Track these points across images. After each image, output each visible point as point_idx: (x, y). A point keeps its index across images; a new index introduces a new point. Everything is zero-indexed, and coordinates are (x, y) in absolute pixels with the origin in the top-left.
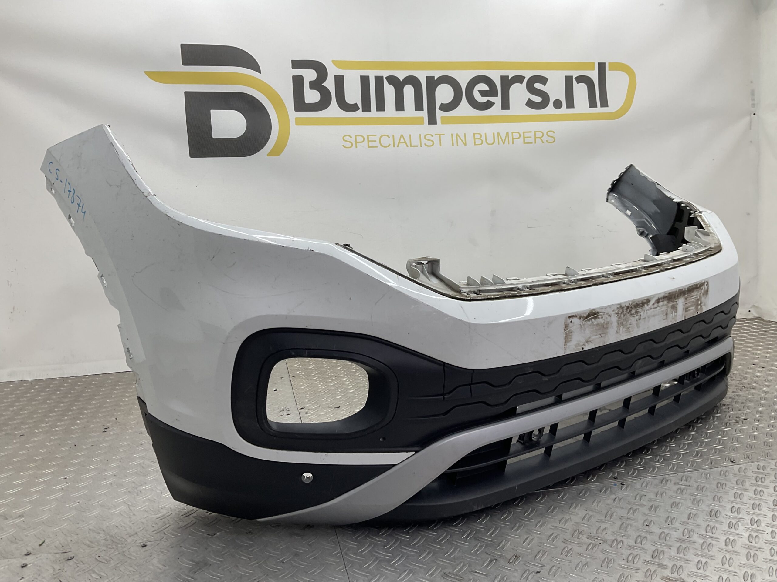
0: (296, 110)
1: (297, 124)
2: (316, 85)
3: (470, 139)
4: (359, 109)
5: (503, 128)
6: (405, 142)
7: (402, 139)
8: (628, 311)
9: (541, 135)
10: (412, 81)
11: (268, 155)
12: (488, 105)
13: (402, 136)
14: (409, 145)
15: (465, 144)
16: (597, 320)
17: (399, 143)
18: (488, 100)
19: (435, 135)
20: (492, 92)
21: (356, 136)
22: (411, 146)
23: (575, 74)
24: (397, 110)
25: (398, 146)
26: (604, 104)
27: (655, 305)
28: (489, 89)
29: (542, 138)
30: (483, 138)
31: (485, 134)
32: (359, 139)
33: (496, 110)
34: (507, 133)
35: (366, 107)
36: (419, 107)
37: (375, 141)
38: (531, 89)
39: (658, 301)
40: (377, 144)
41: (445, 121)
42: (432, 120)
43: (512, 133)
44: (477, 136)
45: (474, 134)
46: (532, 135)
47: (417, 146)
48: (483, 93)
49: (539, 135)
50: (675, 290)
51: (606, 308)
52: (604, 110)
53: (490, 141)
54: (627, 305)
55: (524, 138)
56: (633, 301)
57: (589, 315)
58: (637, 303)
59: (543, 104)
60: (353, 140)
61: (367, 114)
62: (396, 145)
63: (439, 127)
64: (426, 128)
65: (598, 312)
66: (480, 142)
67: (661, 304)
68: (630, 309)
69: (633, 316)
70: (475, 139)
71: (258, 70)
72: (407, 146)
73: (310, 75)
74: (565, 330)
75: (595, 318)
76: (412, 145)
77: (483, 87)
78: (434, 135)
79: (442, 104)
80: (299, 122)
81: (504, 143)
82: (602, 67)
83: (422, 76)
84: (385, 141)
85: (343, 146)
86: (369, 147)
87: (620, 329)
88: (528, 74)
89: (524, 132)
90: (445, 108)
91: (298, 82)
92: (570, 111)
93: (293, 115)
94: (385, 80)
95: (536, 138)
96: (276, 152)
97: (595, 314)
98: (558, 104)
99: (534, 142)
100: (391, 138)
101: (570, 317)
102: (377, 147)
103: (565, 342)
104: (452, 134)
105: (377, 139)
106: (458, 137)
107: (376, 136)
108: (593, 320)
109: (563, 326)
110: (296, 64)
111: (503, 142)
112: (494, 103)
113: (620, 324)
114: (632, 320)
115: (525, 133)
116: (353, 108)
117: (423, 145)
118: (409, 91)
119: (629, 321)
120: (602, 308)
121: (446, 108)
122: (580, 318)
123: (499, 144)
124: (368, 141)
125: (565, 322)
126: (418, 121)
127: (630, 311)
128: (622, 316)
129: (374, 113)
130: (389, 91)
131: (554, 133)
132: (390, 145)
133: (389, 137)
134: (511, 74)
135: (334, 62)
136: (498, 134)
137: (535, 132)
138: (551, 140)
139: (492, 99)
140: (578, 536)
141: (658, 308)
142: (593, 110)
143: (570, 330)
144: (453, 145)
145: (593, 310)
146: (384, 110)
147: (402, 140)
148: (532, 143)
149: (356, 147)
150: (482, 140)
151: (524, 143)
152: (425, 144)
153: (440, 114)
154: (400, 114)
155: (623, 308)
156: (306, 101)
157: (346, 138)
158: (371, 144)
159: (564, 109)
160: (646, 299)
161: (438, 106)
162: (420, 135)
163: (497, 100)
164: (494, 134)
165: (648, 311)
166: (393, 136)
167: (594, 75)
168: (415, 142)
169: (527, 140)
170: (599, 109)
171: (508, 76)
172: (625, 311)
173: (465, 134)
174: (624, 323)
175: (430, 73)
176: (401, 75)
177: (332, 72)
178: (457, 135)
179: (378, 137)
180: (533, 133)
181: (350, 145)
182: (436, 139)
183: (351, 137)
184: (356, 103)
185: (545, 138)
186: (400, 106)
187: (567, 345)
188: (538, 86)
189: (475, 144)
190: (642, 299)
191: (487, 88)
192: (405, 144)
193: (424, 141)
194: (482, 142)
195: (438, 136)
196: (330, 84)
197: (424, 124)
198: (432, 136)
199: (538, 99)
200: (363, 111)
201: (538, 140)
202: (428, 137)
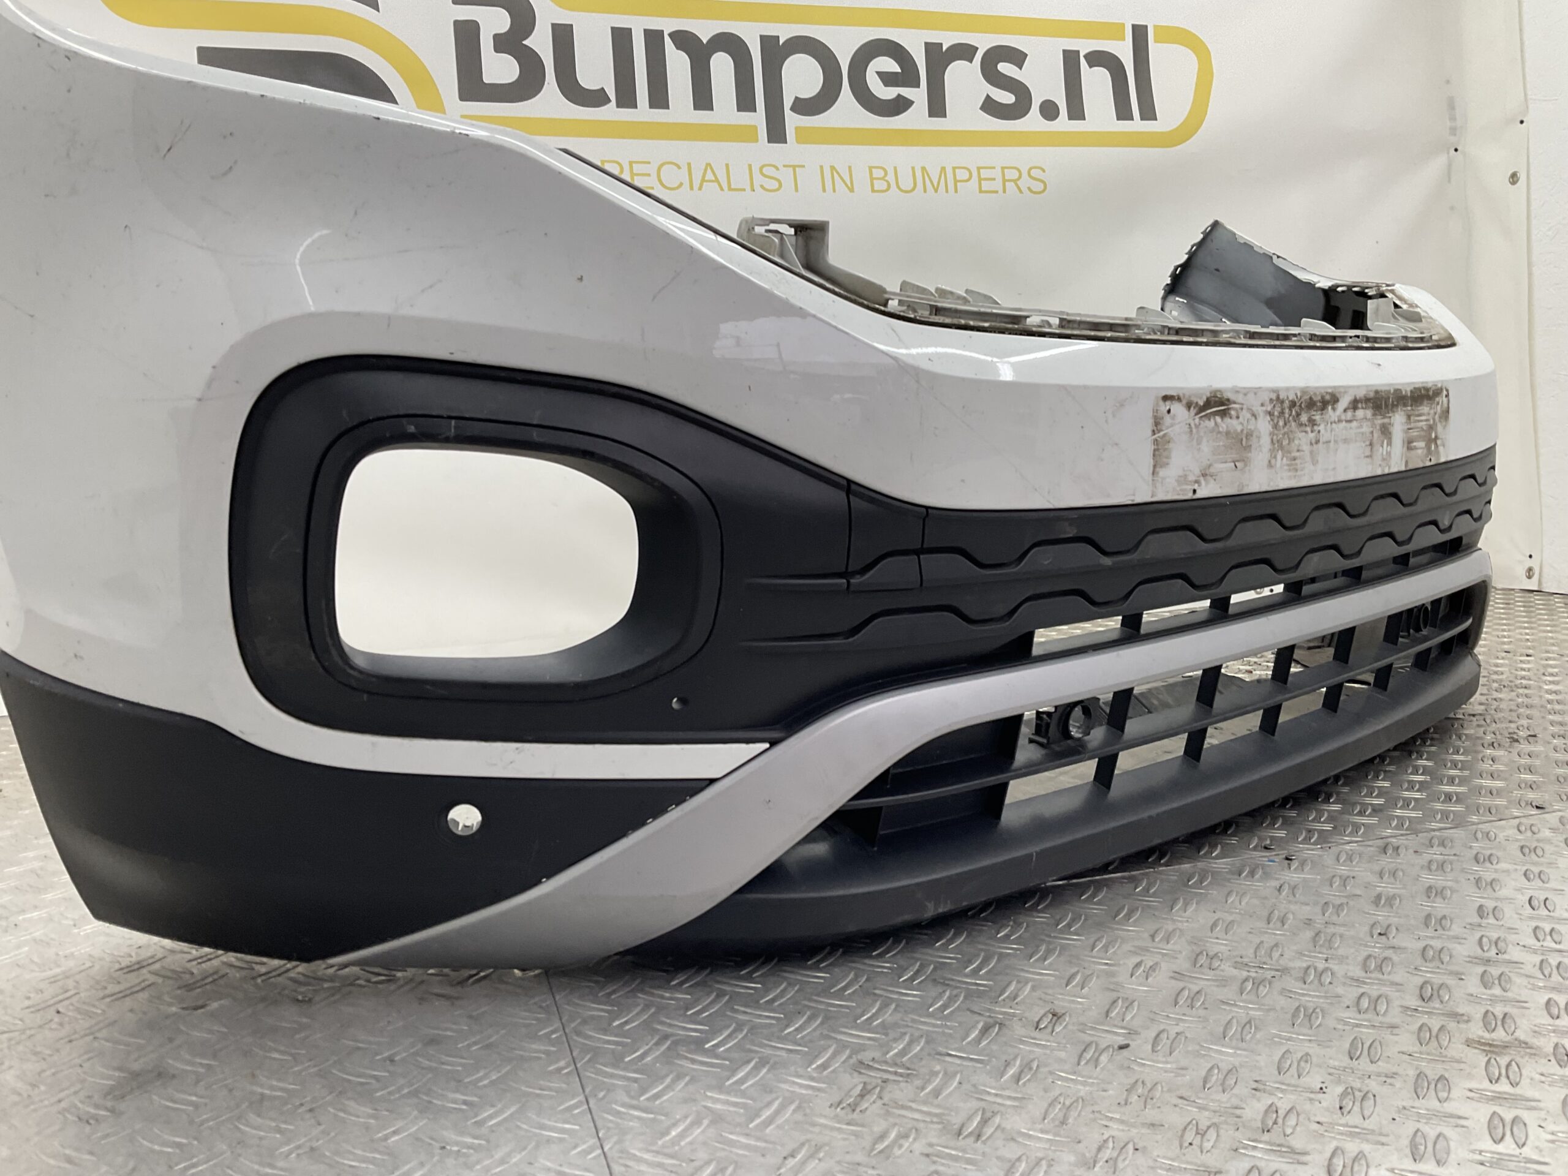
0: (463, 97)
2: (511, 43)
3: (861, 176)
4: (610, 101)
5: (934, 157)
6: (717, 180)
7: (709, 171)
8: (1294, 413)
9: (1014, 175)
10: (729, 43)
12: (900, 106)
13: (708, 165)
14: (725, 186)
15: (852, 190)
16: (1227, 420)
17: (703, 180)
18: (899, 95)
19: (784, 166)
20: (907, 76)
22: (730, 189)
23: (1084, 47)
24: (697, 107)
25: (700, 188)
26: (1148, 112)
27: (1349, 414)
28: (899, 70)
29: (1018, 182)
30: (891, 177)
31: (895, 168)
33: (917, 117)
34: (943, 169)
36: (745, 102)
37: (649, 175)
38: (990, 74)
39: (1355, 404)
40: (652, 181)
41: (807, 137)
42: (776, 133)
43: (954, 169)
44: (878, 173)
45: (871, 168)
46: (997, 174)
47: (743, 190)
48: (888, 79)
49: (1012, 174)
50: (1387, 388)
51: (1246, 392)
52: (1149, 126)
53: (905, 184)
54: (1291, 398)
55: (980, 180)
56: (1304, 391)
57: (1208, 404)
58: (1311, 398)
59: (1018, 110)
61: (626, 114)
62: (696, 185)
63: (791, 150)
64: (763, 149)
65: (1228, 400)
66: (884, 186)
67: (1360, 413)
68: (1297, 408)
69: (1303, 428)
70: (872, 179)
72: (722, 189)
73: (494, 21)
74: (1154, 433)
75: (1224, 414)
76: (733, 187)
77: (891, 66)
78: (780, 167)
79: (796, 98)
81: (936, 191)
82: (1140, 34)
83: (751, 35)
84: (671, 176)
87: (1275, 457)
88: (984, 43)
89: (979, 168)
90: (803, 107)
91: (466, 35)
92: (1077, 125)
94: (668, 41)
95: (1004, 181)
97: (1222, 404)
98: (1049, 110)
99: (1001, 191)
100: (685, 169)
101: (1166, 398)
103: (1155, 466)
104: (821, 167)
105: (652, 169)
106: (835, 173)
107: (649, 162)
108: (1218, 419)
109: (1151, 421)
111: (933, 186)
113: (1277, 445)
114: (1303, 439)
115: (982, 171)
116: (597, 98)
117: (756, 187)
118: (722, 65)
119: (1296, 442)
120: (1237, 391)
121: (806, 107)
122: (1189, 406)
123: (925, 191)
124: (633, 174)
125: (1156, 411)
126: (746, 135)
127: (1298, 415)
128: (1281, 423)
129: (643, 111)
130: (678, 63)
132: (681, 184)
133: (679, 167)
134: (947, 39)
136: (923, 169)
137: (1003, 168)
138: (1039, 187)
139: (906, 92)
140: (1211, 964)
141: (1354, 424)
142: (1125, 126)
143: (1165, 435)
144: (824, 190)
145: (1216, 391)
146: (667, 106)
147: (709, 176)
148: (997, 192)
150: (887, 181)
151: (981, 191)
152: (762, 186)
153: (792, 121)
154: (703, 116)
155: (1282, 402)
156: (487, 79)
159: (1063, 122)
160: (1329, 393)
161: (788, 103)
162: (750, 166)
163: (919, 95)
164: (914, 169)
165: (1334, 425)
166: (689, 165)
167: (1124, 52)
168: (741, 179)
169: (986, 186)
170: (1137, 125)
171: (941, 44)
172: (1287, 411)
173: (850, 168)
174: (1285, 442)
175: (770, 30)
176: (705, 31)
177: (548, 15)
178: (833, 168)
179: (655, 165)
180: (999, 170)
182: (786, 176)
185: (1024, 182)
186: (703, 98)
187: (1158, 473)
188: (1005, 68)
189: (873, 191)
190: (1323, 391)
191: (897, 69)
192: (716, 184)
193: (758, 179)
194: (889, 186)
195: (791, 169)
196: (541, 42)
197: (757, 141)
198: (777, 169)
199: (1006, 98)
200: (618, 106)
201: (1010, 187)
202: (767, 171)
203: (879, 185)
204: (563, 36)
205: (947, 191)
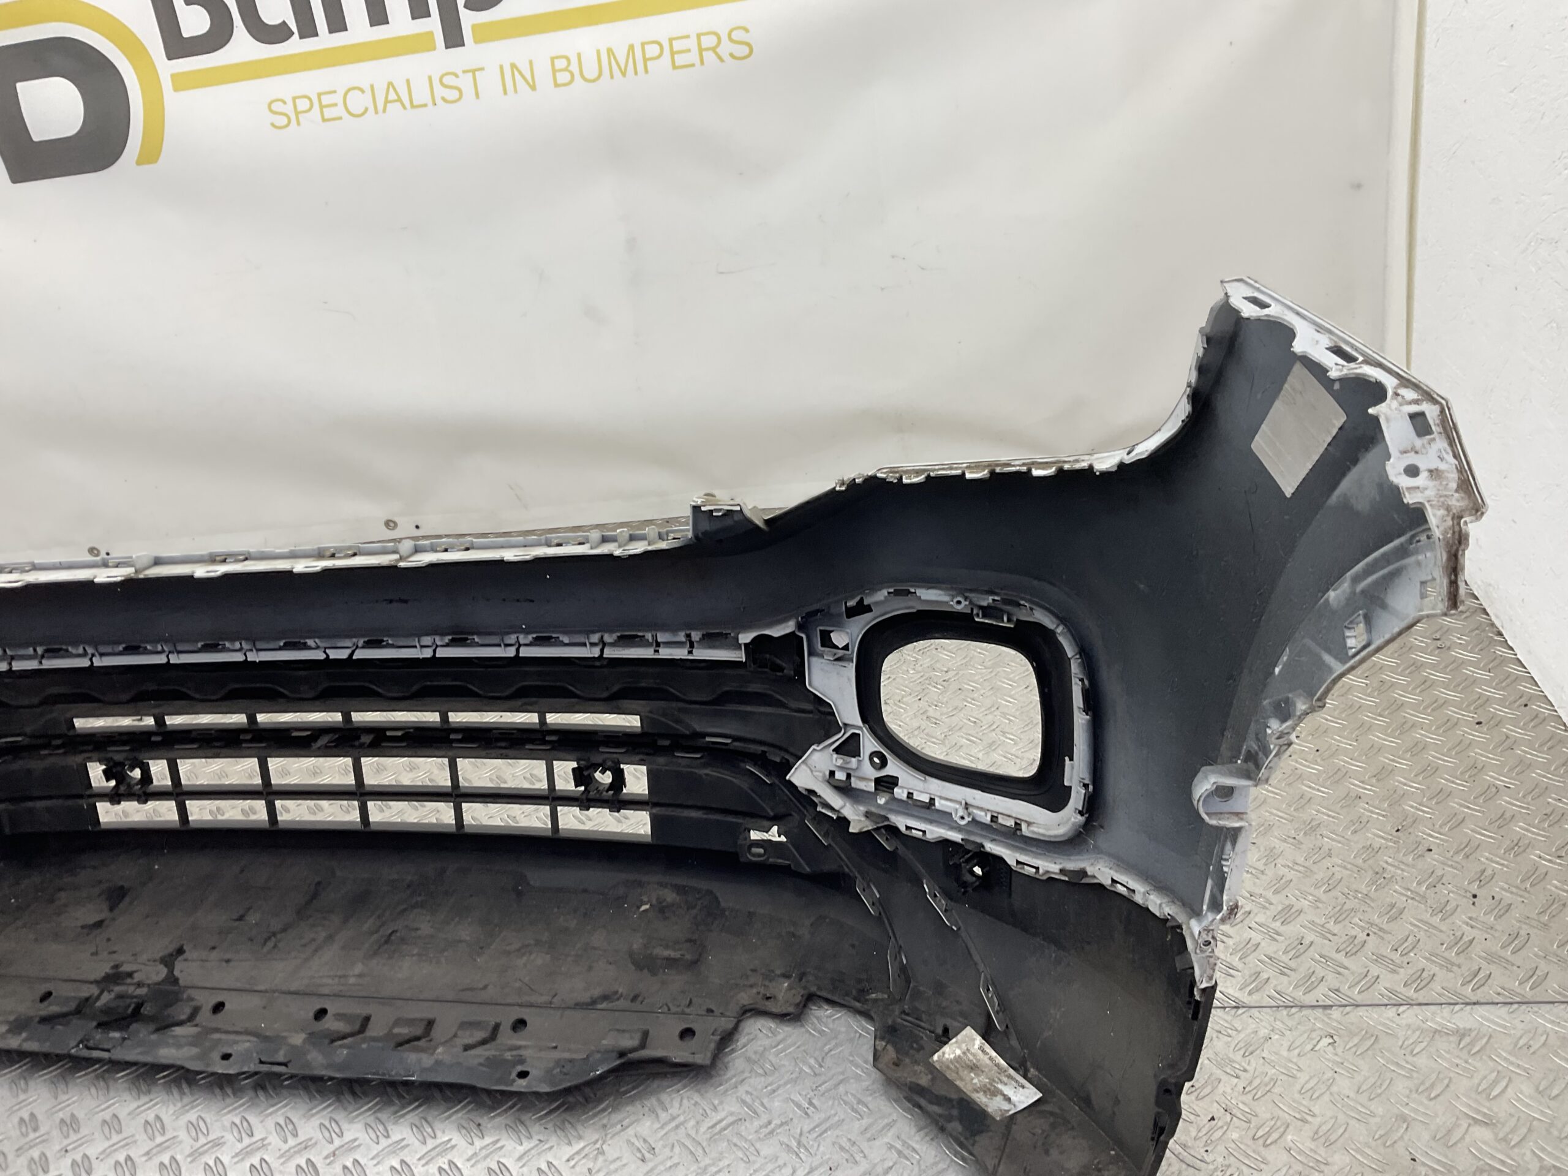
0: (170, 56)
1: (176, 89)
3: (543, 70)
4: (293, 33)
5: (621, 34)
6: (399, 100)
7: (391, 89)
11: (138, 163)
13: (391, 84)
15: (533, 88)
17: (387, 101)
19: (464, 72)
21: (294, 99)
22: (413, 106)
24: (373, 23)
25: (384, 111)
29: (718, 50)
30: (574, 67)
31: (579, 55)
32: (303, 105)
34: (631, 47)
35: (308, 29)
36: (419, 8)
37: (336, 105)
40: (339, 111)
41: (484, 34)
42: (453, 37)
43: (643, 45)
44: (560, 64)
45: (553, 59)
46: (692, 43)
47: (425, 105)
49: (708, 41)
53: (591, 72)
55: (673, 53)
60: (289, 109)
61: (310, 44)
62: (380, 107)
63: (470, 53)
64: (443, 58)
72: (404, 108)
78: (460, 73)
80: (181, 83)
81: (624, 74)
84: (357, 102)
85: (273, 125)
86: (324, 120)
89: (671, 40)
93: (167, 68)
95: (701, 50)
96: (150, 155)
99: (698, 62)
100: (368, 92)
102: (340, 118)
105: (338, 98)
106: (516, 73)
107: (335, 92)
111: (621, 71)
115: (674, 42)
116: (279, 34)
117: (438, 101)
123: (612, 77)
124: (322, 107)
126: (421, 44)
129: (325, 39)
131: (747, 30)
132: (366, 110)
133: (363, 91)
136: (610, 51)
138: (744, 50)
144: (505, 93)
146: (345, 29)
147: (392, 96)
149: (299, 124)
151: (675, 67)
153: (468, 19)
154: (381, 32)
156: (185, 35)
157: (274, 107)
162: (430, 78)
164: (598, 52)
166: (372, 86)
168: (422, 95)
169: (680, 60)
178: (513, 66)
179: (341, 93)
180: (694, 39)
181: (285, 121)
182: (465, 82)
183: (285, 103)
184: (284, 22)
185: (726, 48)
186: (378, 14)
189: (557, 85)
192: (399, 104)
193: (439, 91)
194: (572, 75)
195: (471, 74)
197: (434, 49)
198: (457, 76)
200: (302, 37)
201: (709, 56)
202: (448, 80)
205: (636, 73)
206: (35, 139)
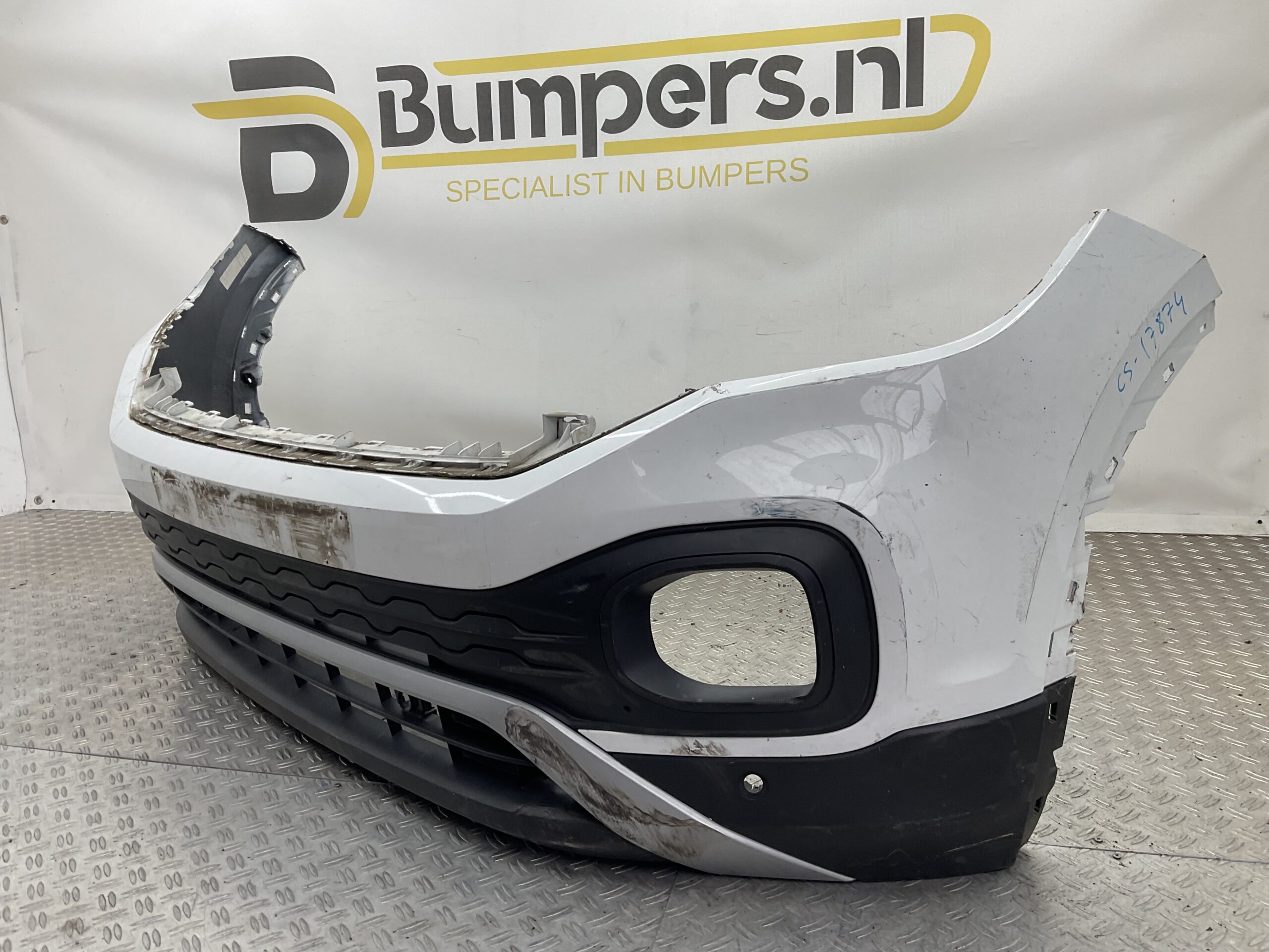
0: (384, 145)
1: (384, 167)
2: (413, 104)
3: (651, 177)
4: (475, 137)
5: (711, 157)
6: (543, 190)
7: (539, 182)
9: (780, 166)
10: (560, 84)
11: (345, 216)
12: (688, 117)
13: (539, 178)
14: (549, 194)
15: (642, 189)
17: (534, 190)
18: (687, 109)
19: (594, 174)
20: (696, 93)
21: (467, 182)
22: (552, 195)
23: (857, 46)
24: (534, 135)
25: (531, 197)
26: (916, 98)
28: (688, 89)
29: (783, 173)
30: (674, 178)
31: (679, 169)
32: (473, 186)
33: (702, 125)
34: (718, 166)
35: (486, 134)
36: (568, 128)
37: (497, 189)
38: (768, 82)
40: (499, 193)
41: (612, 150)
42: (590, 149)
43: (727, 166)
44: (665, 174)
45: (659, 171)
46: (763, 167)
47: (562, 195)
48: (678, 97)
49: (776, 166)
52: (915, 111)
53: (685, 182)
55: (748, 173)
56: (208, 482)
58: (212, 487)
59: (792, 109)
60: (462, 189)
61: (486, 145)
62: (528, 194)
63: (599, 161)
64: (579, 163)
66: (668, 185)
70: (659, 179)
71: (330, 87)
72: (546, 196)
73: (402, 89)
76: (554, 193)
77: (679, 85)
78: (590, 175)
79: (606, 120)
80: (388, 163)
81: (710, 185)
82: (915, 28)
83: (574, 75)
84: (512, 188)
85: (448, 198)
86: (486, 198)
88: (762, 55)
89: (748, 164)
90: (612, 127)
91: (386, 99)
92: (845, 118)
93: (380, 152)
94: (515, 87)
95: (769, 172)
96: (354, 211)
98: (820, 107)
99: (766, 181)
100: (522, 182)
102: (498, 198)
104: (621, 173)
105: (499, 185)
106: (631, 177)
107: (498, 180)
110: (385, 74)
111: (708, 181)
112: (699, 113)
115: (750, 165)
116: (465, 136)
117: (571, 192)
118: (553, 102)
121: (614, 126)
123: (701, 186)
124: (486, 189)
126: (565, 152)
129: (498, 143)
130: (522, 103)
131: (806, 161)
132: (518, 194)
133: (518, 182)
134: (730, 58)
135: (436, 65)
136: (702, 168)
137: (769, 162)
138: (800, 175)
139: (693, 106)
142: (892, 113)
144: (621, 191)
146: (512, 136)
147: (539, 186)
148: (762, 182)
149: (467, 200)
150: (671, 180)
151: (748, 183)
152: (575, 191)
153: (603, 138)
154: (539, 141)
156: (399, 131)
157: (452, 186)
158: (490, 194)
159: (832, 117)
160: (223, 488)
161: (600, 124)
162: (568, 176)
163: (704, 108)
164: (694, 168)
166: (525, 179)
167: (898, 45)
168: (561, 187)
169: (752, 178)
170: (903, 111)
171: (725, 62)
173: (643, 171)
174: (204, 507)
175: (587, 69)
176: (540, 77)
177: (435, 80)
178: (630, 173)
179: (502, 181)
180: (765, 164)
181: (458, 196)
182: (593, 182)
183: (460, 184)
184: (471, 129)
185: (788, 172)
186: (538, 129)
188: (782, 75)
189: (659, 189)
190: (219, 485)
191: (686, 88)
192: (542, 192)
193: (573, 186)
194: (672, 184)
195: (598, 176)
196: (431, 101)
197: (575, 156)
198: (588, 177)
199: (780, 100)
200: (481, 140)
201: (775, 177)
202: (581, 179)
203: (665, 184)
204: (445, 93)
205: (719, 185)
206: (275, 192)
